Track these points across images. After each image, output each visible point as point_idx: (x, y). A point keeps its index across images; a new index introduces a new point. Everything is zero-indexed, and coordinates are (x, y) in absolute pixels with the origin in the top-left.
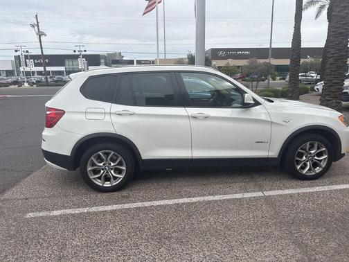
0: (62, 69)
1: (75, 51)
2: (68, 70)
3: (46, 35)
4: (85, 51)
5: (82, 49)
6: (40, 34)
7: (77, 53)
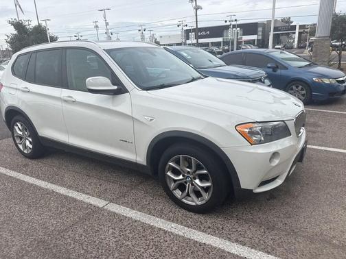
0: (220, 39)
1: (226, 22)
2: (225, 40)
3: (201, 8)
4: (236, 20)
5: (234, 18)
6: (197, 8)
7: (228, 23)
